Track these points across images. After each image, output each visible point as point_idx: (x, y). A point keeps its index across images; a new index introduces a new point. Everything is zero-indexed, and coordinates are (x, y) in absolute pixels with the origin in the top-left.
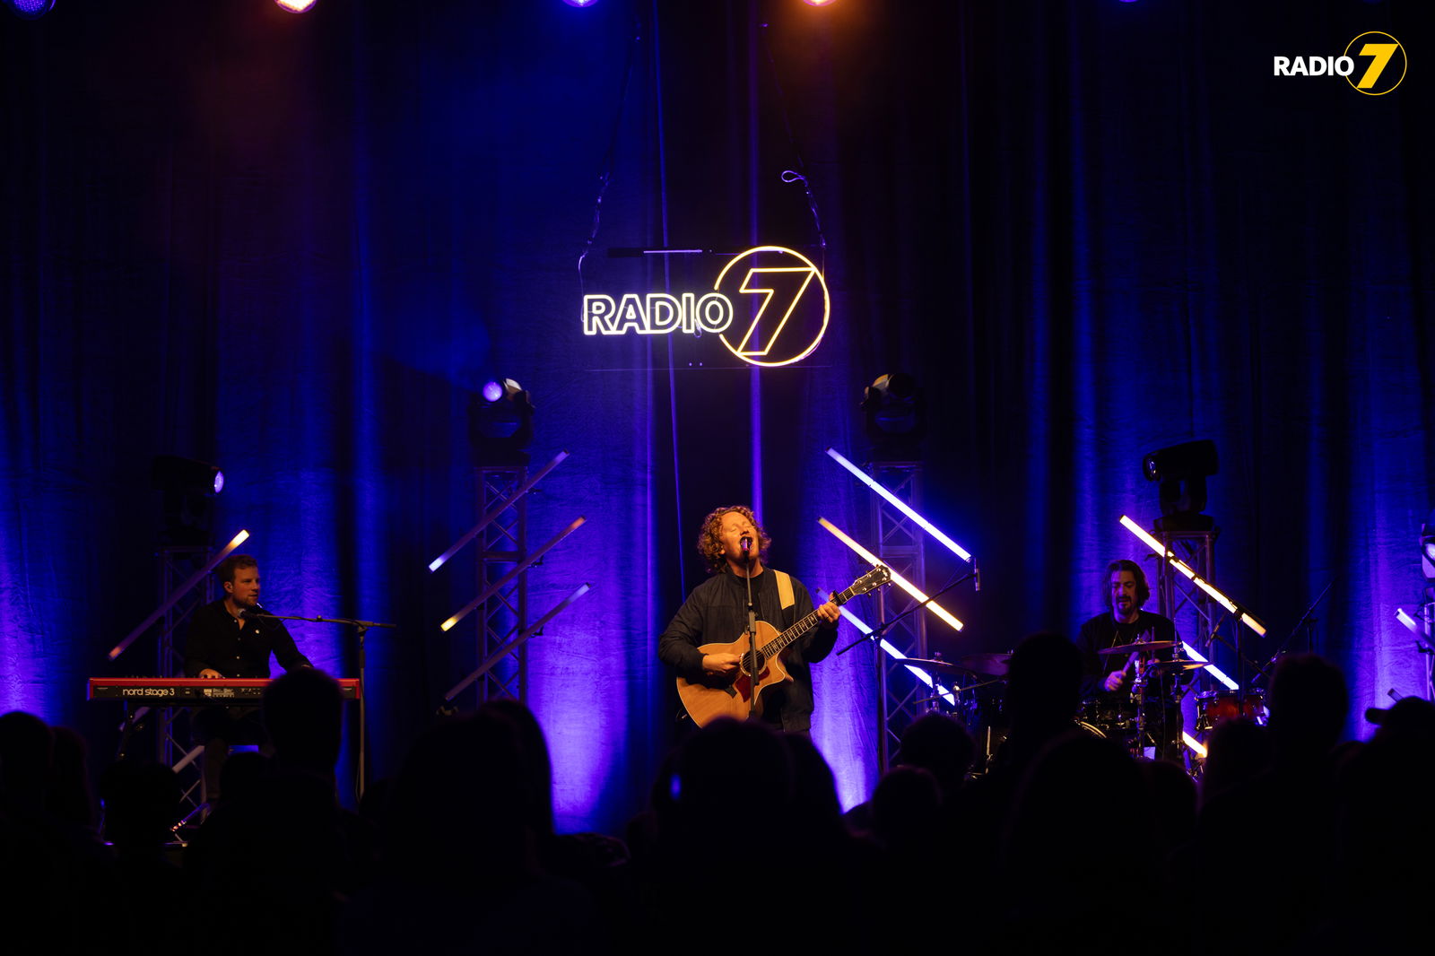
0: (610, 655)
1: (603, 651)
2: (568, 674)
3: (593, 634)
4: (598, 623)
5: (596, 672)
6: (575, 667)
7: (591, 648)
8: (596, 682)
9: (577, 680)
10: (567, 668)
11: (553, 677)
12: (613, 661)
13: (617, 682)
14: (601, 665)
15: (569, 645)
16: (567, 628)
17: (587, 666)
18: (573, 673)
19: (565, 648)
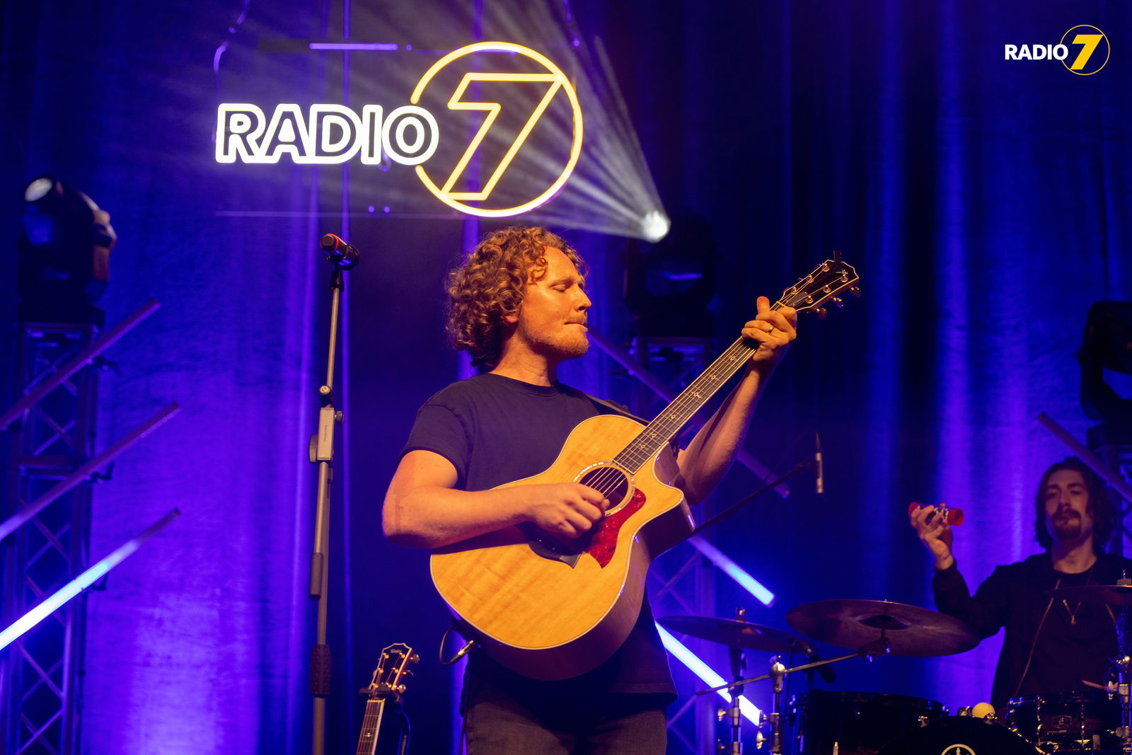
0: (235, 640)
1: (225, 633)
2: (170, 665)
3: (211, 607)
4: (218, 591)
5: (212, 664)
6: (180, 656)
7: (207, 627)
8: (212, 680)
9: (184, 675)
10: (169, 658)
11: (148, 669)
12: (239, 650)
13: (243, 681)
14: (220, 654)
15: (174, 621)
16: (172, 596)
17: (199, 654)
18: (178, 665)
19: (168, 625)
